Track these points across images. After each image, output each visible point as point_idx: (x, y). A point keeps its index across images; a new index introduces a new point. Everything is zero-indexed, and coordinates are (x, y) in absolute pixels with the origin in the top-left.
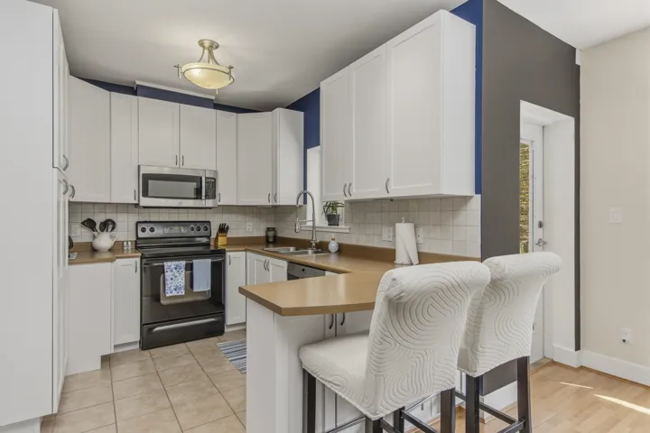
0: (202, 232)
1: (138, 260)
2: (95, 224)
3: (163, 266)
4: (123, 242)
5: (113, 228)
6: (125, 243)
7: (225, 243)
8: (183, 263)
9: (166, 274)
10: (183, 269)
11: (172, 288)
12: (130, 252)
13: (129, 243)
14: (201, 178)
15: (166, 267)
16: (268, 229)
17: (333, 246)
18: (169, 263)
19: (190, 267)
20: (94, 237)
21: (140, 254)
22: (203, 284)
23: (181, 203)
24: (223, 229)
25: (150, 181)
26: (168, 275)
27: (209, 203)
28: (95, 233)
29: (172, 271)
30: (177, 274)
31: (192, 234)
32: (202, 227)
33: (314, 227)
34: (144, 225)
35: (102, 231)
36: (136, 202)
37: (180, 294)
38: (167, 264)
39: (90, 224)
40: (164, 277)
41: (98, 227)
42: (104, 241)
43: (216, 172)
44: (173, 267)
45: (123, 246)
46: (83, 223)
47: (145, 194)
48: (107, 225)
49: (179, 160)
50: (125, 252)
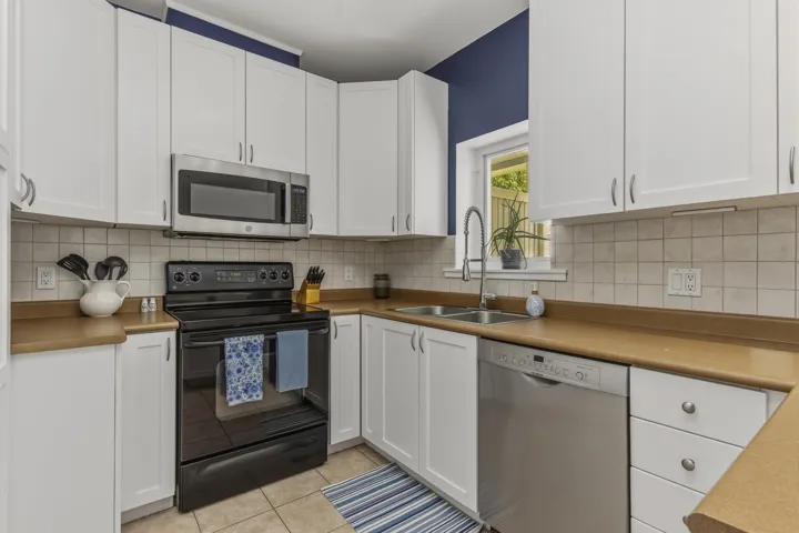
0: (280, 282)
1: (172, 335)
2: (86, 265)
3: (222, 347)
4: (141, 299)
5: (122, 274)
6: (145, 301)
7: (317, 299)
8: (259, 339)
9: (229, 362)
10: (259, 352)
11: (240, 388)
12: (153, 317)
13: (153, 301)
14: (284, 185)
15: (228, 348)
16: (377, 277)
17: (535, 306)
18: (234, 341)
19: (271, 346)
20: (84, 292)
21: (176, 324)
22: (294, 377)
23: (249, 228)
24: (315, 277)
25: (194, 186)
26: (232, 363)
27: (296, 230)
28: (86, 282)
29: (239, 355)
30: (248, 361)
31: (264, 284)
32: (279, 274)
33: (483, 272)
34: (179, 269)
35: (100, 277)
36: (167, 224)
37: (255, 398)
38: (229, 342)
39: (75, 265)
40: (224, 367)
41: (91, 271)
42: (104, 297)
43: (307, 177)
44: (241, 347)
45: (140, 307)
46: (61, 263)
47: (185, 208)
48: (110, 267)
49: (246, 151)
50: (145, 319)
